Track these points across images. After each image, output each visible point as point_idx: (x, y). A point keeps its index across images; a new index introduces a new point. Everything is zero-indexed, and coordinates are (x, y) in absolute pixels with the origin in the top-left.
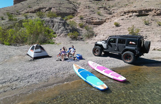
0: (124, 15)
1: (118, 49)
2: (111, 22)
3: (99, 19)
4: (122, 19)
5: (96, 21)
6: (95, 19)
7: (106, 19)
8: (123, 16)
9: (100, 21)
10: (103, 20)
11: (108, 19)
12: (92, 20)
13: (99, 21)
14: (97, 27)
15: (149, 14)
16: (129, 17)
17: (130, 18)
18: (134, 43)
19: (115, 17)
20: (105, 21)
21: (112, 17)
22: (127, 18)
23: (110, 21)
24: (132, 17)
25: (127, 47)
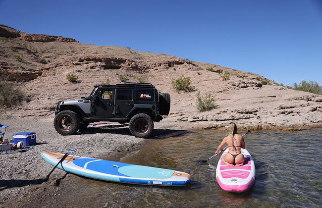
0: (80, 64)
1: (119, 111)
2: (54, 75)
3: (24, 69)
4: (79, 71)
5: (15, 71)
6: (14, 67)
7: (42, 70)
8: (79, 66)
9: (27, 73)
10: (34, 71)
11: (48, 69)
12: (6, 68)
13: (25, 72)
14: (20, 85)
15: (121, 67)
16: (91, 68)
17: (93, 70)
18: (148, 96)
19: (62, 66)
20: (40, 74)
21: (56, 67)
22: (87, 69)
23: (52, 73)
24: (96, 69)
25: (136, 105)
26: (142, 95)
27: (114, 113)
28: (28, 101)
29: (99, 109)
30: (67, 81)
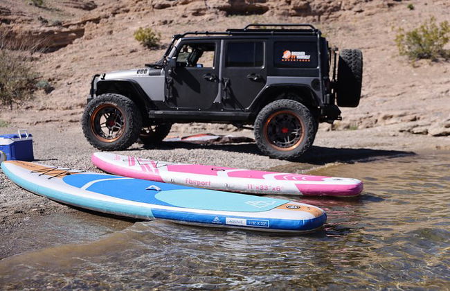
0: (169, 6)
1: (232, 94)
2: (111, 32)
3: (45, 22)
4: (165, 23)
5: (27, 28)
6: (23, 18)
7: (84, 23)
8: (166, 10)
9: (51, 32)
10: (67, 26)
11: (97, 21)
12: (7, 21)
13: (47, 29)
14: (37, 59)
15: (266, 9)
16: (194, 14)
17: (199, 18)
18: (301, 55)
19: (127, 11)
20: (80, 33)
21: (114, 14)
22: (184, 16)
23: (106, 29)
24: (207, 16)
25: (272, 80)
26: (287, 55)
27: (218, 99)
28: (49, 90)
29: (184, 90)
30: (137, 44)
